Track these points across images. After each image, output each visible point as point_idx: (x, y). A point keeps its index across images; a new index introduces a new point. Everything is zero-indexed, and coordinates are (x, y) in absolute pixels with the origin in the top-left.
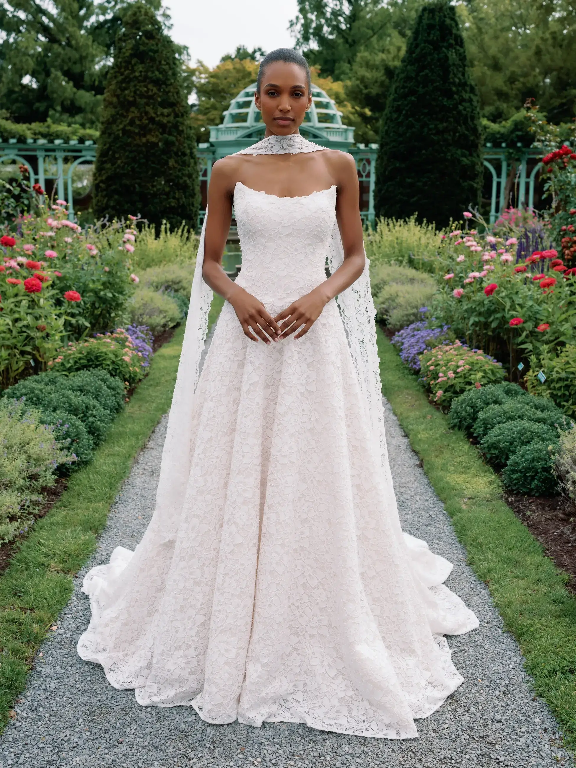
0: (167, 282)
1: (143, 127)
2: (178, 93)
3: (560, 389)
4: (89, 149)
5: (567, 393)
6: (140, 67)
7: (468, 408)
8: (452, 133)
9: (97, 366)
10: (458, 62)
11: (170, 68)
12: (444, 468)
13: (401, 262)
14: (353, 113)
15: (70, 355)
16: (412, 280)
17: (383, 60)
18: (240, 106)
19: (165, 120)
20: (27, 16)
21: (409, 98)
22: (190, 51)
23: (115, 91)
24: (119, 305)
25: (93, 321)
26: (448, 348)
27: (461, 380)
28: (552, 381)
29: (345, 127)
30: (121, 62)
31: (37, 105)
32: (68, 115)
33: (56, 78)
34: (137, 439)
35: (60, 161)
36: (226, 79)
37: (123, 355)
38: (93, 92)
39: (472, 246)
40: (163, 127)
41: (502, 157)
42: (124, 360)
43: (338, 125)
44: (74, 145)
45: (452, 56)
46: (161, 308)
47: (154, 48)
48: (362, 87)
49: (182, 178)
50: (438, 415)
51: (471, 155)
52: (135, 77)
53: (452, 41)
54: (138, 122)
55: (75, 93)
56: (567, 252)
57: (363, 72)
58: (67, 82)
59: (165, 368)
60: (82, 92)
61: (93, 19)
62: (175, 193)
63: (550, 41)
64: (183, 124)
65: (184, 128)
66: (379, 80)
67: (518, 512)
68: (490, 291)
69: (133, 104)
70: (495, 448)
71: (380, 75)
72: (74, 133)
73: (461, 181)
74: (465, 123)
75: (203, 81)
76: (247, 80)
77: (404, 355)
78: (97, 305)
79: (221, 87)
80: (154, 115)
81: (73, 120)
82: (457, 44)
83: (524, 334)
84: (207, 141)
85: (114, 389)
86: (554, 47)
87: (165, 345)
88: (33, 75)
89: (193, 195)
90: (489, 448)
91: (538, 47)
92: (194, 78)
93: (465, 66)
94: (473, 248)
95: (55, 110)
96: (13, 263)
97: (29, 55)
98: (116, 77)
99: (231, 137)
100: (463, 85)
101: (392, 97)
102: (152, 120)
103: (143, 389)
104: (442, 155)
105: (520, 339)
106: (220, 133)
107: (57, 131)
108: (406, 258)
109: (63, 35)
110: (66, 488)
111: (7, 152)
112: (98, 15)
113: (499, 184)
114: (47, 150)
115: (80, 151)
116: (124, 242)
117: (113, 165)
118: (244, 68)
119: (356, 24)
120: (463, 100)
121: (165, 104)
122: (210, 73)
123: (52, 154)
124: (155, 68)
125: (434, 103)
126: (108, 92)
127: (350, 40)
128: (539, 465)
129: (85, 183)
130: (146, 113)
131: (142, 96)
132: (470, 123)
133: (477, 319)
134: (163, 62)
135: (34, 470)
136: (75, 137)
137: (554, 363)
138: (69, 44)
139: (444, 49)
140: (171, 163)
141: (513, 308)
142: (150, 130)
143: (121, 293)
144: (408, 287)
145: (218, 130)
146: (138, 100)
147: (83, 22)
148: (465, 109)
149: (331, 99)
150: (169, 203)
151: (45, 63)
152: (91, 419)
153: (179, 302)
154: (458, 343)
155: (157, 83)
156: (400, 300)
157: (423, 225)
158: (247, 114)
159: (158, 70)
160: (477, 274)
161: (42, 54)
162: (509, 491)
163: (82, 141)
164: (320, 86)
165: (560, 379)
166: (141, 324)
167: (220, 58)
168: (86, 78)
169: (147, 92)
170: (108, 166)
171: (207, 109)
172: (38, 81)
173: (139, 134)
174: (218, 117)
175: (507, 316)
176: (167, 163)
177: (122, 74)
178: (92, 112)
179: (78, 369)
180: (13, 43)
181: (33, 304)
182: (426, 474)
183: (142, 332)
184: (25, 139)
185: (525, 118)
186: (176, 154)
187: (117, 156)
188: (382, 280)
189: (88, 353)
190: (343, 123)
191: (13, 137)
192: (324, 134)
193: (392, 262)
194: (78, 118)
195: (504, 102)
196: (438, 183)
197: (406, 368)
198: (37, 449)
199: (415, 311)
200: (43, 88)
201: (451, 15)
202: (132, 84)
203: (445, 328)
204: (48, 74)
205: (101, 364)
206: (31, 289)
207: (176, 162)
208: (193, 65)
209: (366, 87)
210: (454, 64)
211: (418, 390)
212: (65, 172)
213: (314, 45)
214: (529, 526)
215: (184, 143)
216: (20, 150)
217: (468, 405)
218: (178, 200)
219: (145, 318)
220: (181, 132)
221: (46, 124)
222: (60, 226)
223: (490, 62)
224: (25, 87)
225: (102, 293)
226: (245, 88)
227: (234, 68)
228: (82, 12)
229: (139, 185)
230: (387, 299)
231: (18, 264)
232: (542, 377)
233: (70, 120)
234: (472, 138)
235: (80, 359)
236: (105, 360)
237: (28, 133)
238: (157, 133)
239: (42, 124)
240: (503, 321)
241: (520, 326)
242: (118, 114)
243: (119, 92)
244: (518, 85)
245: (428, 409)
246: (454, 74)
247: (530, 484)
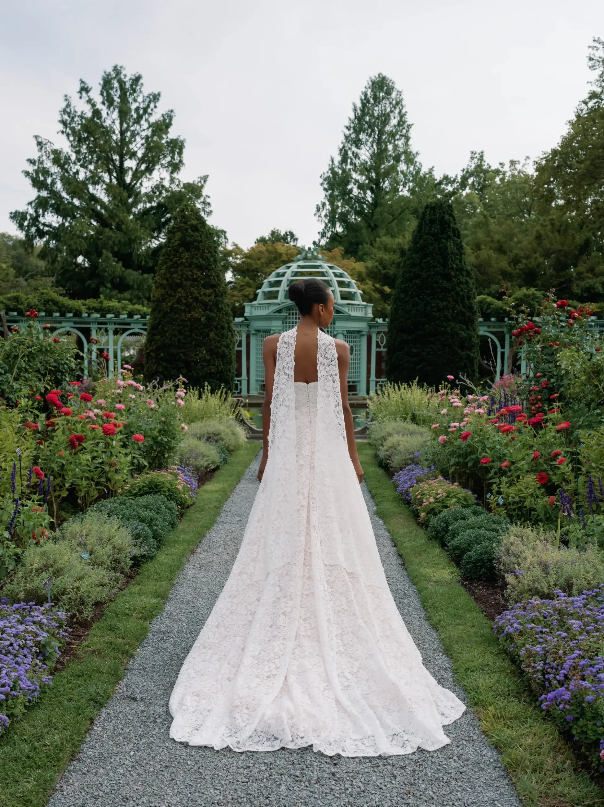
0: (208, 433)
1: (188, 305)
2: (218, 276)
3: (514, 510)
4: (137, 322)
5: (520, 513)
6: (187, 255)
7: (442, 523)
8: (451, 311)
9: (156, 492)
10: (456, 251)
11: (212, 256)
12: (420, 564)
13: (405, 419)
14: (374, 291)
15: (136, 484)
16: (412, 433)
17: (399, 244)
18: (272, 285)
19: (207, 299)
20: (81, 203)
21: (414, 281)
22: (227, 235)
23: (165, 274)
24: (171, 449)
25: (151, 461)
26: (432, 482)
27: (440, 505)
28: (509, 504)
29: (365, 303)
30: (170, 251)
31: (89, 282)
32: (117, 291)
33: (106, 259)
34: (189, 544)
35: (111, 333)
36: (259, 260)
37: (177, 484)
38: (141, 271)
39: (455, 402)
40: (205, 305)
41: (505, 330)
42: (177, 488)
43: (359, 301)
44: (124, 319)
45: (451, 246)
46: (204, 454)
47: (199, 239)
48: (380, 268)
49: (220, 348)
50: (421, 532)
51: (468, 328)
52: (182, 263)
53: (451, 234)
54: (184, 301)
55: (123, 272)
56: (533, 408)
57: (381, 254)
58: (117, 262)
59: (209, 499)
60: (130, 271)
61: (140, 206)
62: (214, 361)
63: (549, 227)
64: (222, 302)
65: (223, 305)
66: (396, 261)
67: (469, 591)
68: (465, 438)
69: (180, 285)
70: (458, 549)
71: (396, 257)
72: (124, 308)
73: (459, 351)
74: (462, 301)
75: (238, 261)
76: (278, 261)
77: (400, 489)
78: (155, 448)
79: (255, 266)
80: (197, 295)
81: (122, 296)
82: (454, 236)
83: (493, 471)
84: (242, 315)
85: (170, 509)
86: (553, 232)
87: (208, 483)
88: (85, 256)
89: (230, 363)
90: (454, 549)
91: (538, 232)
92: (230, 259)
93: (461, 254)
94: (455, 404)
95: (106, 287)
96: (91, 414)
97: (83, 238)
98: (165, 263)
99: (264, 312)
100: (460, 270)
101: (400, 280)
102: (196, 299)
103: (191, 513)
104: (443, 329)
105: (490, 475)
106: (253, 308)
107: (109, 306)
108: (410, 415)
109: (114, 220)
110: (138, 574)
111: (63, 324)
112: (145, 203)
113: (503, 354)
114: (99, 323)
115: (129, 324)
116: (176, 398)
117: (161, 337)
118: (276, 249)
119: (378, 210)
120: (461, 283)
121: (207, 286)
122: (245, 254)
123: (104, 326)
124: (199, 256)
125: (434, 285)
126: (159, 275)
127: (372, 225)
128: (485, 557)
129: (132, 352)
130: (191, 293)
131: (187, 279)
132: (467, 302)
133: (457, 460)
134: (206, 251)
135: (117, 556)
136: (125, 312)
137: (510, 490)
138: (119, 228)
139: (443, 240)
140: (212, 335)
141: (484, 450)
142: (194, 308)
143: (174, 438)
144: (409, 438)
145: (252, 306)
146: (184, 282)
147: (132, 208)
148: (462, 291)
149: (353, 279)
150: (210, 369)
151: (97, 245)
152: (154, 528)
153: (219, 450)
154: (440, 477)
155: (201, 268)
156: (401, 448)
157: (424, 388)
158: (278, 292)
159: (202, 257)
160: (457, 424)
161: (94, 237)
162: (465, 579)
163: (130, 315)
164: (342, 267)
165: (514, 503)
166: (188, 465)
167: (255, 240)
168: (134, 257)
169: (192, 276)
170: (158, 337)
171: (242, 286)
172: (89, 260)
173: (185, 311)
174: (252, 293)
175: (480, 457)
176: (208, 335)
177: (171, 260)
178: (138, 289)
179: (141, 495)
180: (68, 227)
181: (107, 445)
182: (406, 569)
183: (189, 471)
184: (81, 313)
185: (525, 295)
186: (216, 328)
187: (166, 329)
188: (388, 433)
189: (150, 483)
190: (363, 301)
191: (70, 312)
192: (346, 309)
193: (398, 419)
194: (127, 295)
195: (508, 281)
196: (439, 353)
197: (401, 499)
198: (120, 542)
199: (411, 456)
200: (94, 266)
201: (450, 212)
202: (179, 269)
203: (433, 468)
204: (100, 255)
205: (160, 491)
206: (108, 432)
207: (216, 334)
208: (230, 247)
209: (384, 268)
210: (452, 253)
211: (409, 515)
212: (115, 343)
213: (339, 229)
214: (475, 599)
215: (223, 318)
216: (75, 323)
217: (442, 521)
218: (217, 367)
219: (192, 461)
220: (220, 310)
221: (99, 300)
222: (126, 385)
223: (496, 245)
224: (78, 265)
225: (159, 438)
226: (277, 268)
227: (267, 250)
228: (130, 200)
229: (184, 354)
230: (390, 447)
231: (95, 415)
232: (501, 502)
233: (119, 295)
234: (468, 314)
235: (144, 487)
236: (162, 487)
237: (83, 308)
238: (200, 310)
239: (95, 300)
240: (477, 461)
241: (489, 465)
242: (167, 294)
243: (168, 275)
244: (521, 266)
245: (414, 526)
246: (452, 260)
247: (480, 571)
